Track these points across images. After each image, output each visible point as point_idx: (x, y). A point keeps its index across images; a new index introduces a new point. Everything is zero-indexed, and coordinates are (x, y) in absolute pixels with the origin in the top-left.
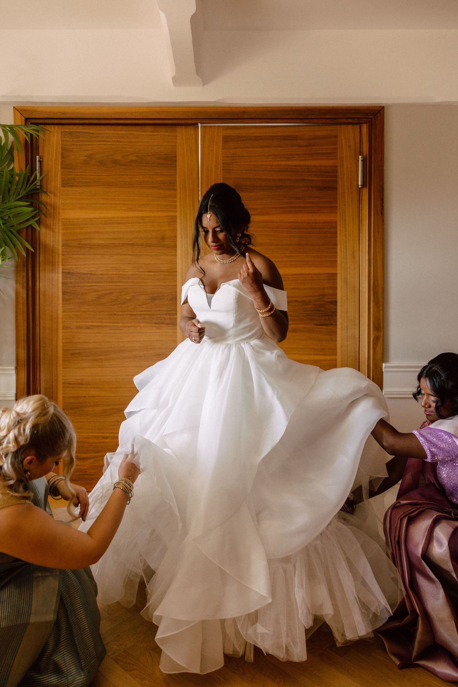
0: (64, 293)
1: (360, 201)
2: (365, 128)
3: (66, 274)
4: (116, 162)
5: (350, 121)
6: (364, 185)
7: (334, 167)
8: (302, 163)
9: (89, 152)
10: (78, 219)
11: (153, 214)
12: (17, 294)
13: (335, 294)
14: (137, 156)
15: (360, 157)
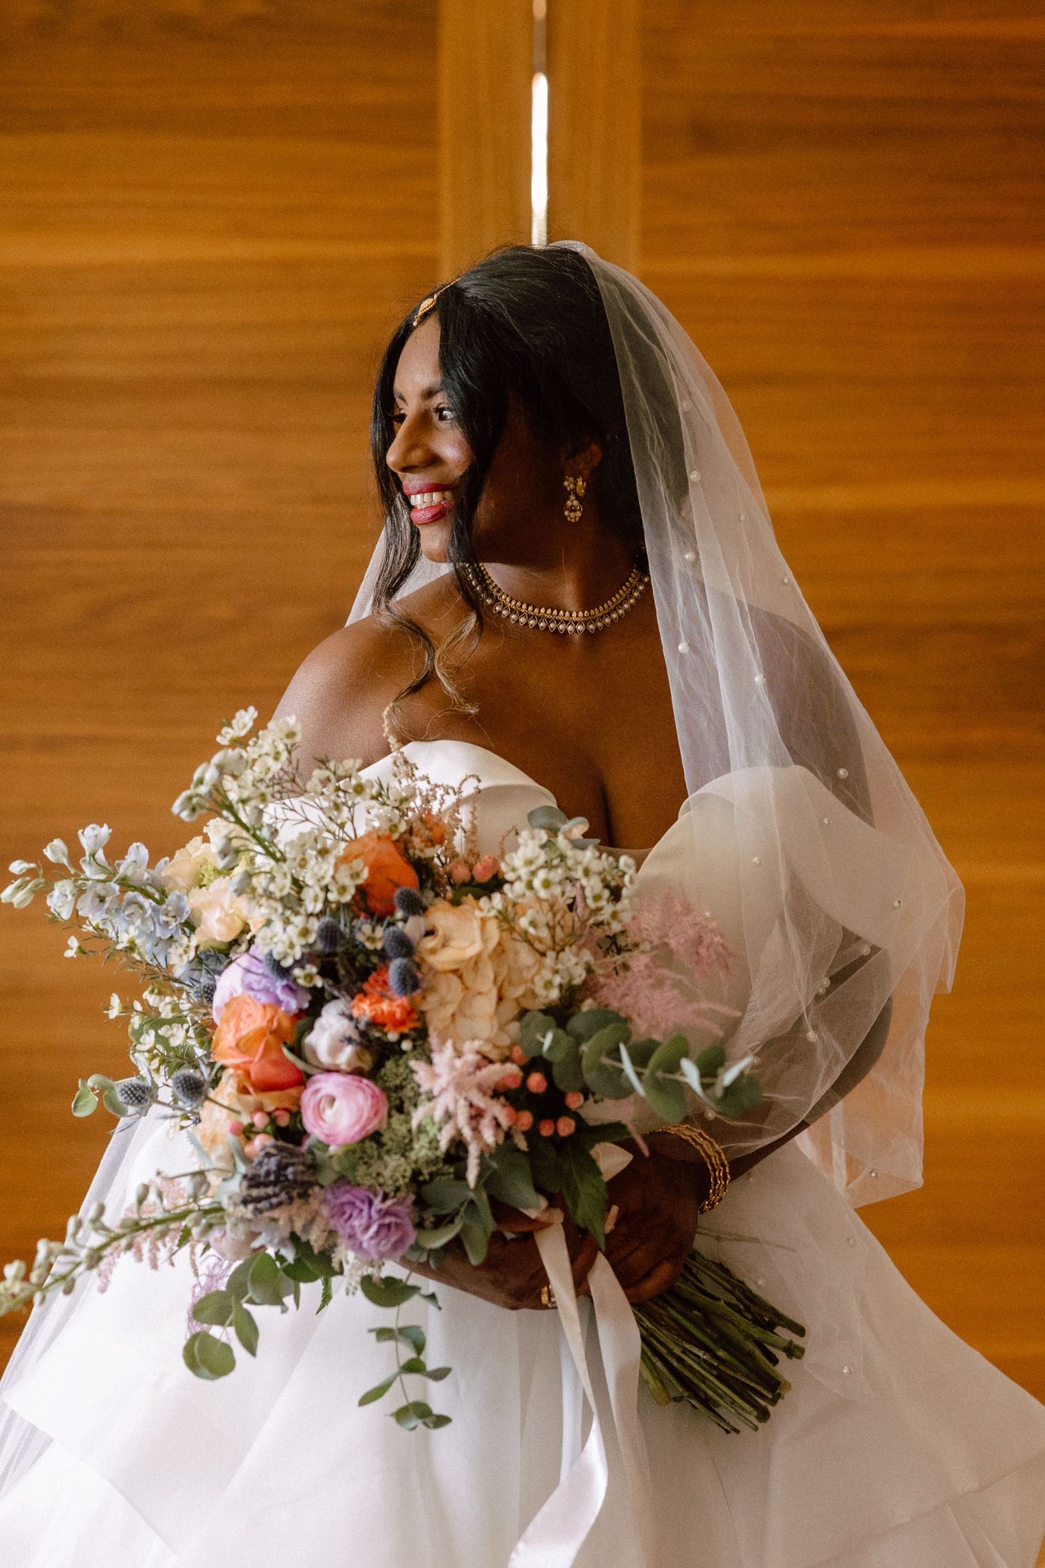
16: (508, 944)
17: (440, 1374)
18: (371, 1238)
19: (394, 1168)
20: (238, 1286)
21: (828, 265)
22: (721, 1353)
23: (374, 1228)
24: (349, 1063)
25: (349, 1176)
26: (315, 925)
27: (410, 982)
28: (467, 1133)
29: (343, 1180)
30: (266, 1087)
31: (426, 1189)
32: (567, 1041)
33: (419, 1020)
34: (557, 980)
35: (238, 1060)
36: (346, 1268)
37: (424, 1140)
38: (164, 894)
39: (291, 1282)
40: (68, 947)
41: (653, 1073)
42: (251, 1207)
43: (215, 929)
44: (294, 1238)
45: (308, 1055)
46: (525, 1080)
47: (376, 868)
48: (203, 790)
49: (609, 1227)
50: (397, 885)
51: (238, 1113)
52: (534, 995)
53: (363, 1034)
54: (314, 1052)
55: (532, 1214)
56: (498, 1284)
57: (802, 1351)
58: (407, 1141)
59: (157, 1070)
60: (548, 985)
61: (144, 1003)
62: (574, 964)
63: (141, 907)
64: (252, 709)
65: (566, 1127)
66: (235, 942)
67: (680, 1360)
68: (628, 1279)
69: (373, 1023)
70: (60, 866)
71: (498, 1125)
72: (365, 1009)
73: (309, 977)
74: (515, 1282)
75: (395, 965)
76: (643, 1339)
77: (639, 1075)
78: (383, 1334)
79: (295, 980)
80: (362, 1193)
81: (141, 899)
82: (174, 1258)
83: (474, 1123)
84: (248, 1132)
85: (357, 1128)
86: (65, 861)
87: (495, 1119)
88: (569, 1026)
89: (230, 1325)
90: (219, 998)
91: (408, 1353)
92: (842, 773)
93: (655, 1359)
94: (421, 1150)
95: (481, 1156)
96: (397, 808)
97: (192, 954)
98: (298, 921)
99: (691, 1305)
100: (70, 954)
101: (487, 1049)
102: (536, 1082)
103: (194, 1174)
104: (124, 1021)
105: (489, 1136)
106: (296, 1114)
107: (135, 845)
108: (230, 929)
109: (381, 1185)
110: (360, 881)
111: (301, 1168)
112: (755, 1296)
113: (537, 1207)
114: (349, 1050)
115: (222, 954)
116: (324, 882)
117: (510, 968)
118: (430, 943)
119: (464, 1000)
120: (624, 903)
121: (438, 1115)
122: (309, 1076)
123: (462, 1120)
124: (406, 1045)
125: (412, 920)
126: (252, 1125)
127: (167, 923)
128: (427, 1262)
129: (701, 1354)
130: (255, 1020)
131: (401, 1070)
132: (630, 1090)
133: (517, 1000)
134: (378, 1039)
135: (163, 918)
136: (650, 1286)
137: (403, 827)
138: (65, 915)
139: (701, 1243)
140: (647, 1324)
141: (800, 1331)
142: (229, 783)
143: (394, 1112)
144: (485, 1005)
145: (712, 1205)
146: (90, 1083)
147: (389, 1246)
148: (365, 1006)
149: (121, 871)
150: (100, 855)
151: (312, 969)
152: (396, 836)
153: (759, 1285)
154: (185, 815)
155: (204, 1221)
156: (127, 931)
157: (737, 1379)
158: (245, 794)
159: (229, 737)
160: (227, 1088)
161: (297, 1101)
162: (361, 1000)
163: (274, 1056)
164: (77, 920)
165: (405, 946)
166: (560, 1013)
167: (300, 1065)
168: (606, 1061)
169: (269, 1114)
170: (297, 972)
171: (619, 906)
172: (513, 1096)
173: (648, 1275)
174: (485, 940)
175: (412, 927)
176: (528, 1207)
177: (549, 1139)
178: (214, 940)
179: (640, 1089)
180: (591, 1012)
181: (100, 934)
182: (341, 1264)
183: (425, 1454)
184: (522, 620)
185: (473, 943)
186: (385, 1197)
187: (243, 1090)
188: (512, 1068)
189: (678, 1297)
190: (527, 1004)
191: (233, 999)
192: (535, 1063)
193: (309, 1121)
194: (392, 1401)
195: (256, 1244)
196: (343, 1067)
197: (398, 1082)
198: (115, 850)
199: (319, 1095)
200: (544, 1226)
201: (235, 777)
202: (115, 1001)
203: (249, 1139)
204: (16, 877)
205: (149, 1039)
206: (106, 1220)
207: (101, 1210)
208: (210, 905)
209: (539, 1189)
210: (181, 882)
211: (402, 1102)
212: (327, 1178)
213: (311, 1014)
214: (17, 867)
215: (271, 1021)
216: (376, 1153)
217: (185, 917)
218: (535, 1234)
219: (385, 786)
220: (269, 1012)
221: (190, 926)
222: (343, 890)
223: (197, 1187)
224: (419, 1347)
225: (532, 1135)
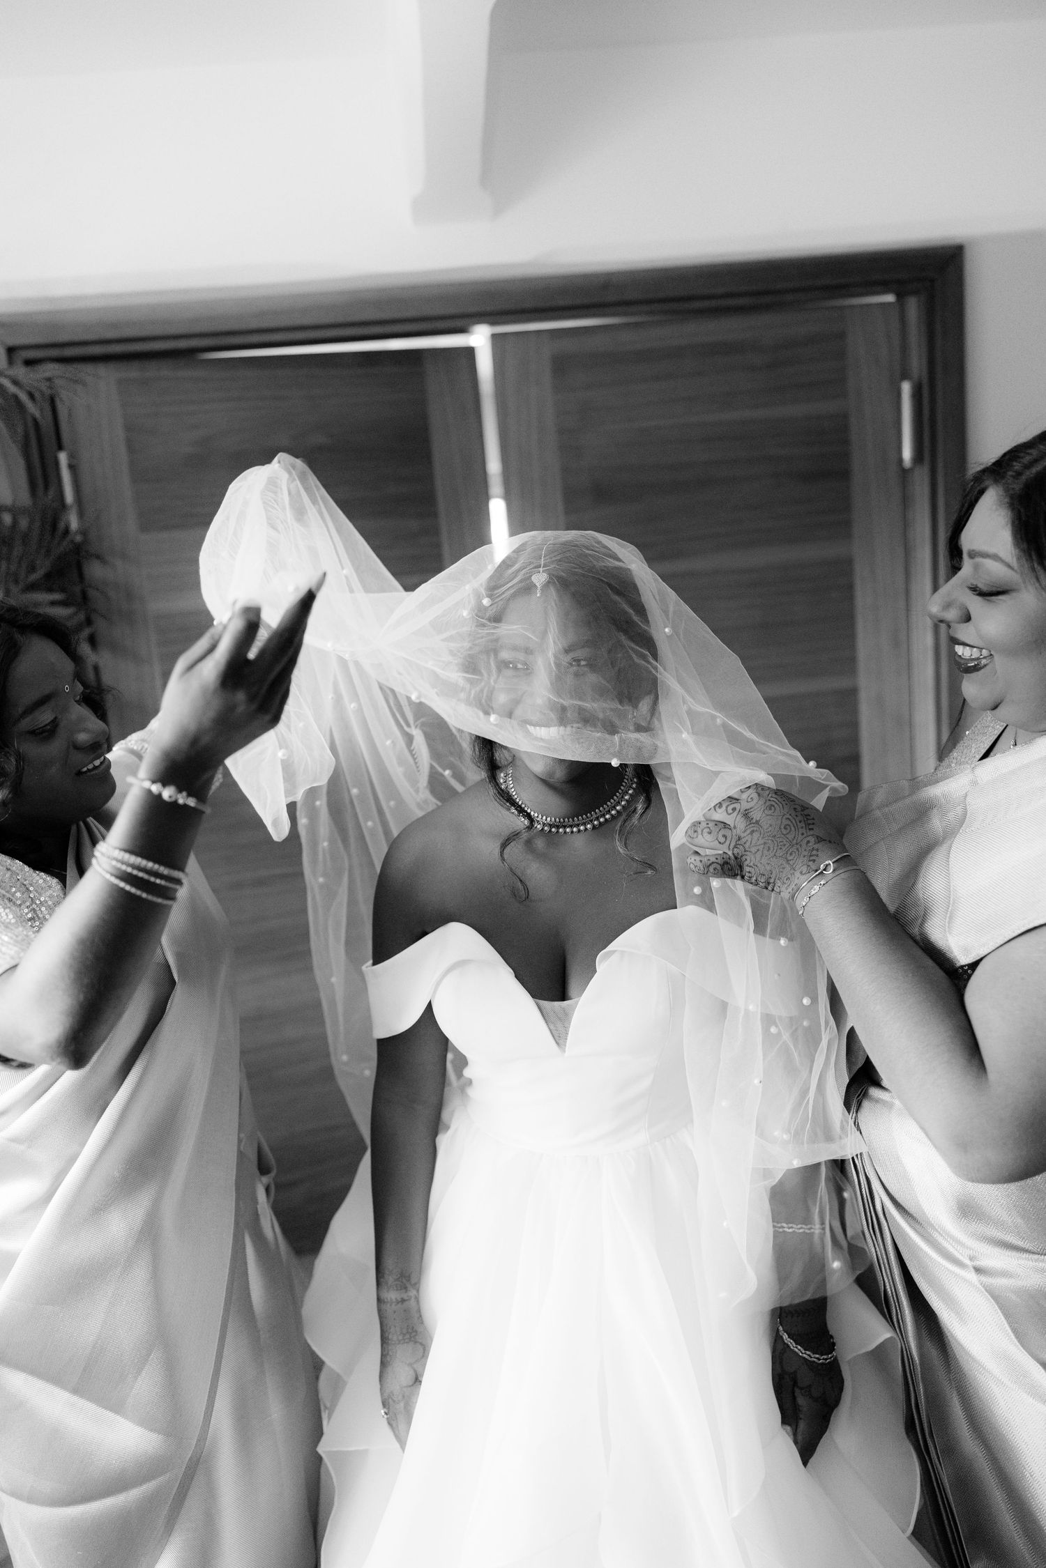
2: (914, 306)
6: (916, 460)
7: (840, 416)
8: (761, 413)
15: (906, 388)
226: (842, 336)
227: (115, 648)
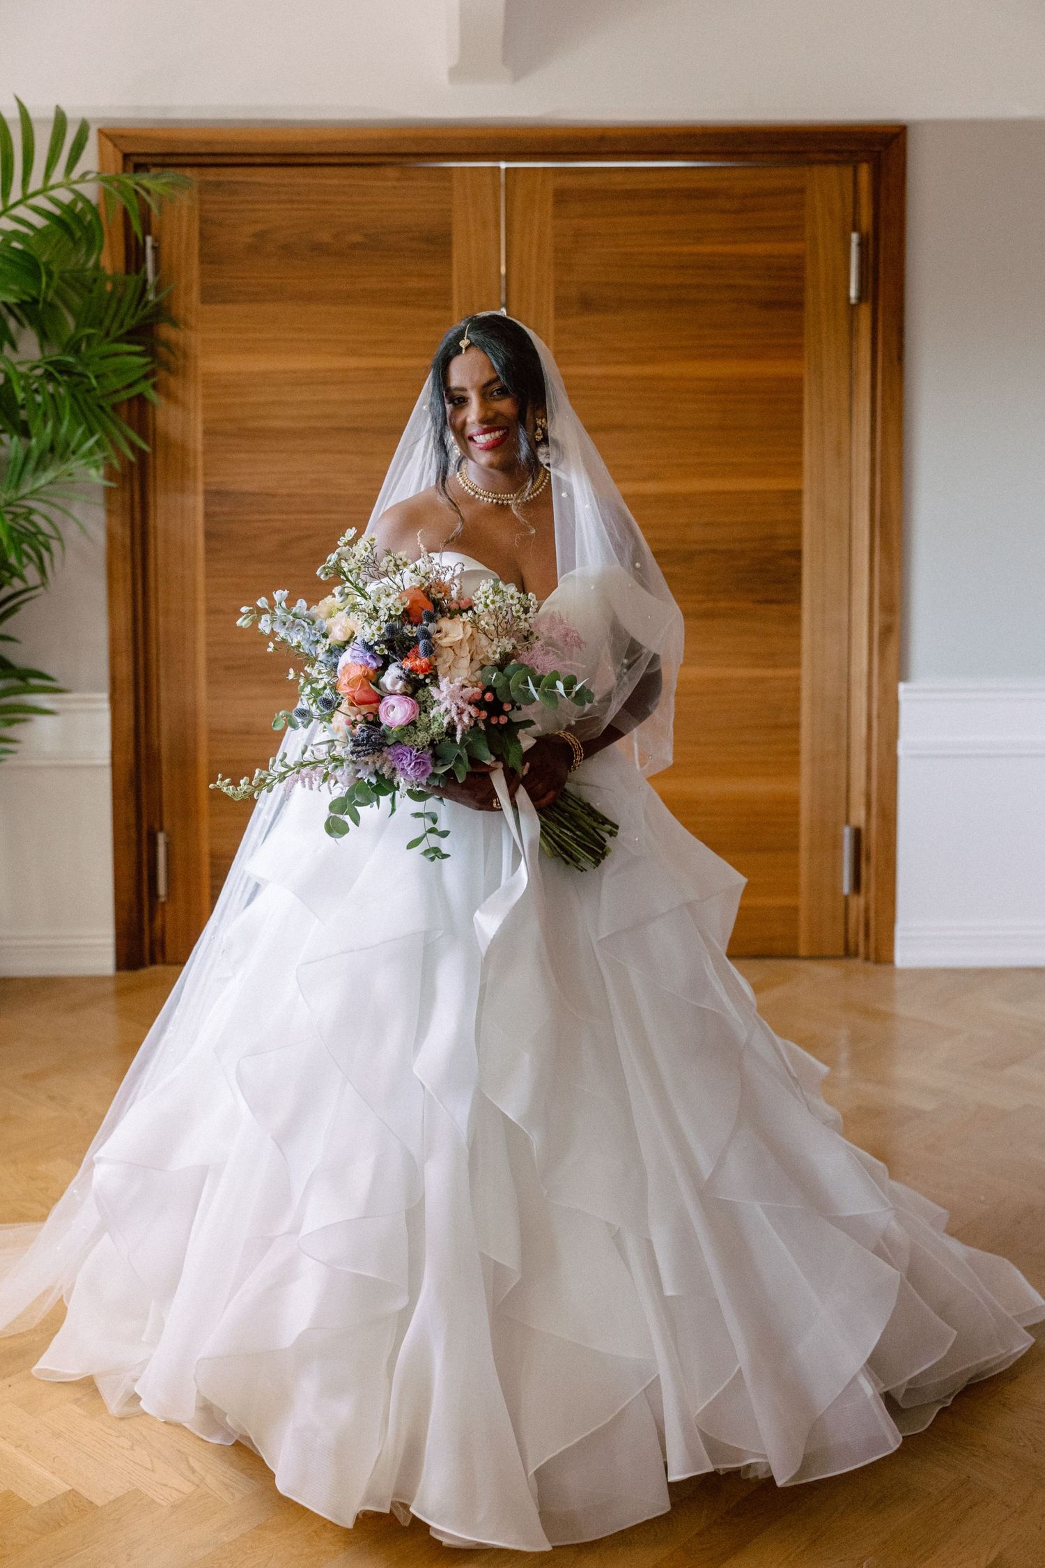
0: (209, 535)
1: (852, 332)
2: (865, 172)
3: (213, 495)
4: (319, 249)
5: (833, 156)
6: (860, 298)
7: (798, 257)
8: (729, 249)
9: (259, 227)
10: (239, 374)
11: (400, 363)
12: (111, 537)
13: (797, 536)
14: (366, 235)
15: (855, 237)
16: (476, 635)
17: (444, 834)
18: (412, 769)
19: (422, 737)
20: (350, 795)
21: (648, 370)
22: (578, 833)
23: (413, 764)
24: (401, 690)
25: (401, 741)
26: (384, 625)
27: (429, 651)
28: (456, 719)
29: (398, 742)
30: (361, 703)
31: (437, 748)
32: (503, 679)
33: (433, 669)
34: (499, 650)
35: (348, 690)
36: (401, 785)
37: (436, 724)
38: (314, 622)
39: (375, 795)
40: (269, 647)
41: (543, 689)
42: (355, 755)
43: (338, 635)
44: (376, 773)
45: (382, 688)
46: (483, 697)
47: (414, 602)
48: (331, 563)
49: (525, 772)
50: (423, 610)
51: (350, 716)
52: (488, 658)
53: (408, 676)
54: (385, 685)
55: (488, 763)
56: (473, 797)
57: (617, 833)
58: (428, 725)
59: (312, 705)
60: (495, 652)
61: (305, 672)
62: (507, 644)
63: (304, 627)
64: (354, 528)
65: (503, 720)
66: (347, 642)
67: (559, 836)
68: (534, 797)
69: (411, 670)
70: (265, 609)
71: (471, 717)
72: (408, 664)
73: (382, 650)
74: (480, 795)
75: (422, 642)
76: (542, 827)
77: (536, 691)
78: (417, 815)
79: (375, 652)
80: (406, 749)
81: (303, 622)
82: (321, 788)
83: (459, 716)
84: (354, 724)
85: (404, 719)
86: (267, 607)
87: (470, 713)
88: (504, 672)
89: (346, 814)
90: (340, 667)
91: (430, 825)
92: (638, 565)
93: (547, 836)
94: (435, 728)
95: (463, 731)
96: (424, 577)
97: (327, 647)
98: (377, 623)
99: (564, 811)
100: (270, 650)
101: (465, 682)
102: (488, 696)
103: (328, 742)
104: (296, 681)
105: (466, 719)
106: (376, 715)
107: (300, 600)
108: (345, 633)
109: (416, 745)
110: (405, 606)
111: (378, 736)
112: (595, 810)
113: (490, 759)
114: (401, 683)
115: (343, 647)
116: (388, 606)
117: (476, 646)
118: (438, 635)
119: (454, 660)
120: (530, 614)
121: (442, 710)
122: (382, 697)
123: (454, 713)
124: (428, 681)
125: (430, 625)
126: (356, 720)
127: (315, 634)
128: (439, 785)
129: (568, 833)
130: (357, 672)
131: (426, 693)
132: (534, 700)
133: (480, 660)
134: (414, 678)
135: (313, 631)
136: (544, 801)
137: (426, 584)
138: (268, 631)
139: (568, 786)
140: (544, 819)
141: (617, 827)
142: (344, 564)
143: (422, 713)
144: (465, 662)
145: (575, 768)
146: (281, 714)
147: (420, 773)
148: (408, 663)
149: (293, 611)
150: (284, 604)
151: (383, 646)
152: (423, 589)
153: (597, 805)
154: (322, 577)
155: (333, 764)
156: (297, 638)
157: (585, 845)
158: (351, 567)
159: (343, 541)
160: (345, 706)
161: (377, 710)
162: (406, 661)
163: (366, 688)
164: (274, 634)
165: (427, 635)
166: (501, 666)
167: (378, 691)
168: (521, 686)
169: (364, 715)
170: (376, 647)
171: (528, 615)
172: (478, 703)
173: (544, 796)
174: (465, 633)
175: (431, 627)
176: (486, 760)
177: (495, 725)
178: (337, 640)
179: (537, 698)
180: (514, 665)
181: (284, 641)
182: (398, 784)
183: (439, 871)
184: (490, 500)
185: (460, 635)
186: (418, 750)
187: (352, 704)
188: (477, 690)
189: (558, 807)
190: (484, 663)
191: (347, 665)
192: (489, 688)
193: (382, 718)
194: (423, 846)
195: (359, 775)
196: (398, 692)
197: (424, 699)
198: (291, 601)
199: (387, 705)
200: (494, 769)
201: (346, 560)
202: (291, 671)
203: (354, 727)
204: (243, 614)
205: (308, 690)
206: (287, 760)
207: (285, 755)
208: (335, 624)
209: (492, 753)
210: (322, 615)
211: (426, 708)
212: (390, 742)
213: (383, 669)
214: (244, 609)
215: (365, 671)
216: (414, 732)
217: (324, 631)
218: (490, 775)
219: (418, 567)
220: (363, 669)
221: (325, 636)
222: (398, 609)
223: (330, 748)
224: (435, 821)
225: (486, 722)
226: (802, 191)
227: (169, 396)
